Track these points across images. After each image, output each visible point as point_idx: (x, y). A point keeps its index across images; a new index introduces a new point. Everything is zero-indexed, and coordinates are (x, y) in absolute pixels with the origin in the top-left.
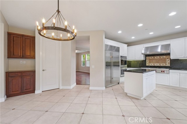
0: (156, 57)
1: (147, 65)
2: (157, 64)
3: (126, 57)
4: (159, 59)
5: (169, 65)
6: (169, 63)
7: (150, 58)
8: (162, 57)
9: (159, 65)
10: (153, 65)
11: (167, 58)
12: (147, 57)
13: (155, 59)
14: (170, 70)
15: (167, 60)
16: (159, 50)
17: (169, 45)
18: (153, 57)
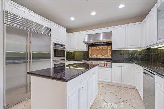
0: (98, 48)
1: (90, 56)
2: (99, 55)
3: (64, 45)
4: (102, 50)
5: (111, 57)
6: (110, 54)
7: (93, 49)
8: (104, 47)
9: (101, 57)
10: (95, 57)
11: (108, 48)
12: (89, 47)
13: (97, 50)
14: (112, 63)
15: (109, 51)
16: (101, 39)
17: (111, 33)
18: (95, 47)
